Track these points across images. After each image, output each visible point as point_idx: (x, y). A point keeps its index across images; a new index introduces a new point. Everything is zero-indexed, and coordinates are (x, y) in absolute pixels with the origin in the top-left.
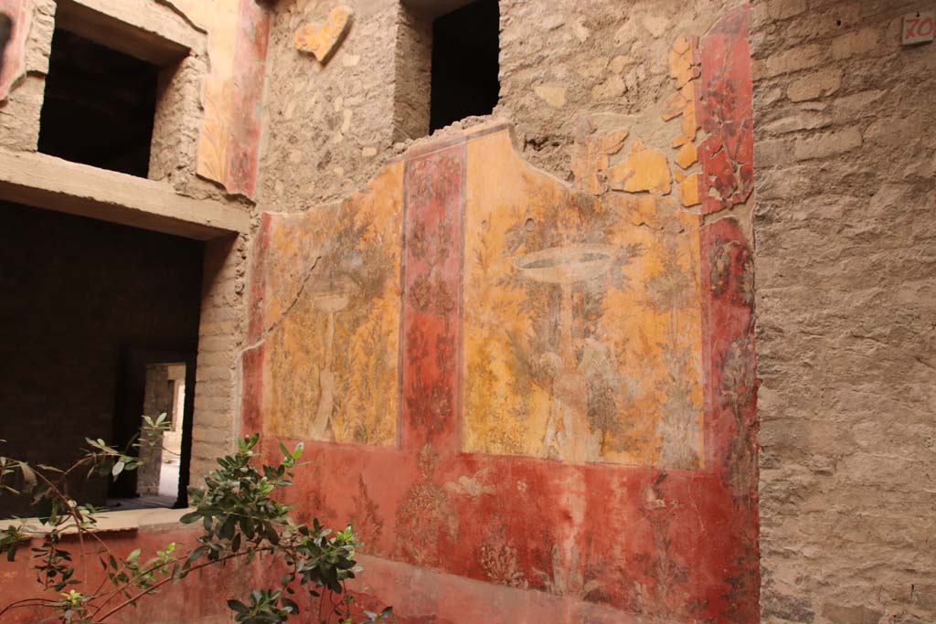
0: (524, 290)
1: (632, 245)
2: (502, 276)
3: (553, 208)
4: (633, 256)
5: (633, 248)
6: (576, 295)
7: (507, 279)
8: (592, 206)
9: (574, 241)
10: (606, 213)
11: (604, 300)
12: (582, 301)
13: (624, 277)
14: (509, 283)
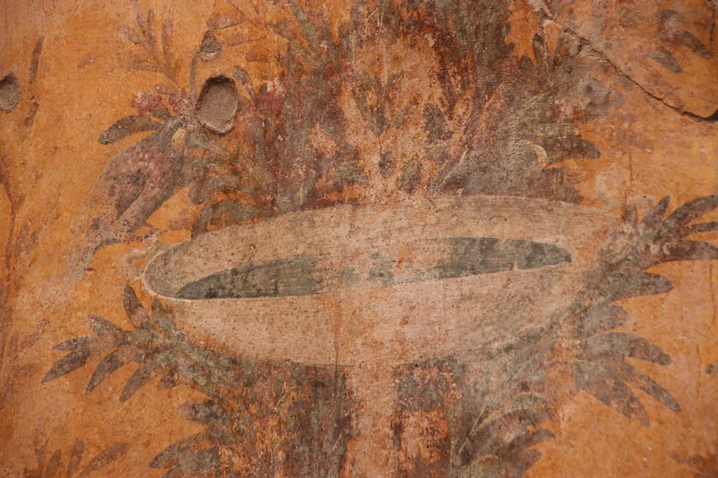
0: (182, 396)
1: (674, 205)
2: (84, 329)
3: (325, 35)
4: (678, 254)
5: (681, 217)
6: (414, 423)
7: (107, 345)
8: (500, 28)
9: (411, 184)
10: (563, 60)
11: (543, 447)
12: (442, 447)
13: (637, 347)
14: (112, 363)
